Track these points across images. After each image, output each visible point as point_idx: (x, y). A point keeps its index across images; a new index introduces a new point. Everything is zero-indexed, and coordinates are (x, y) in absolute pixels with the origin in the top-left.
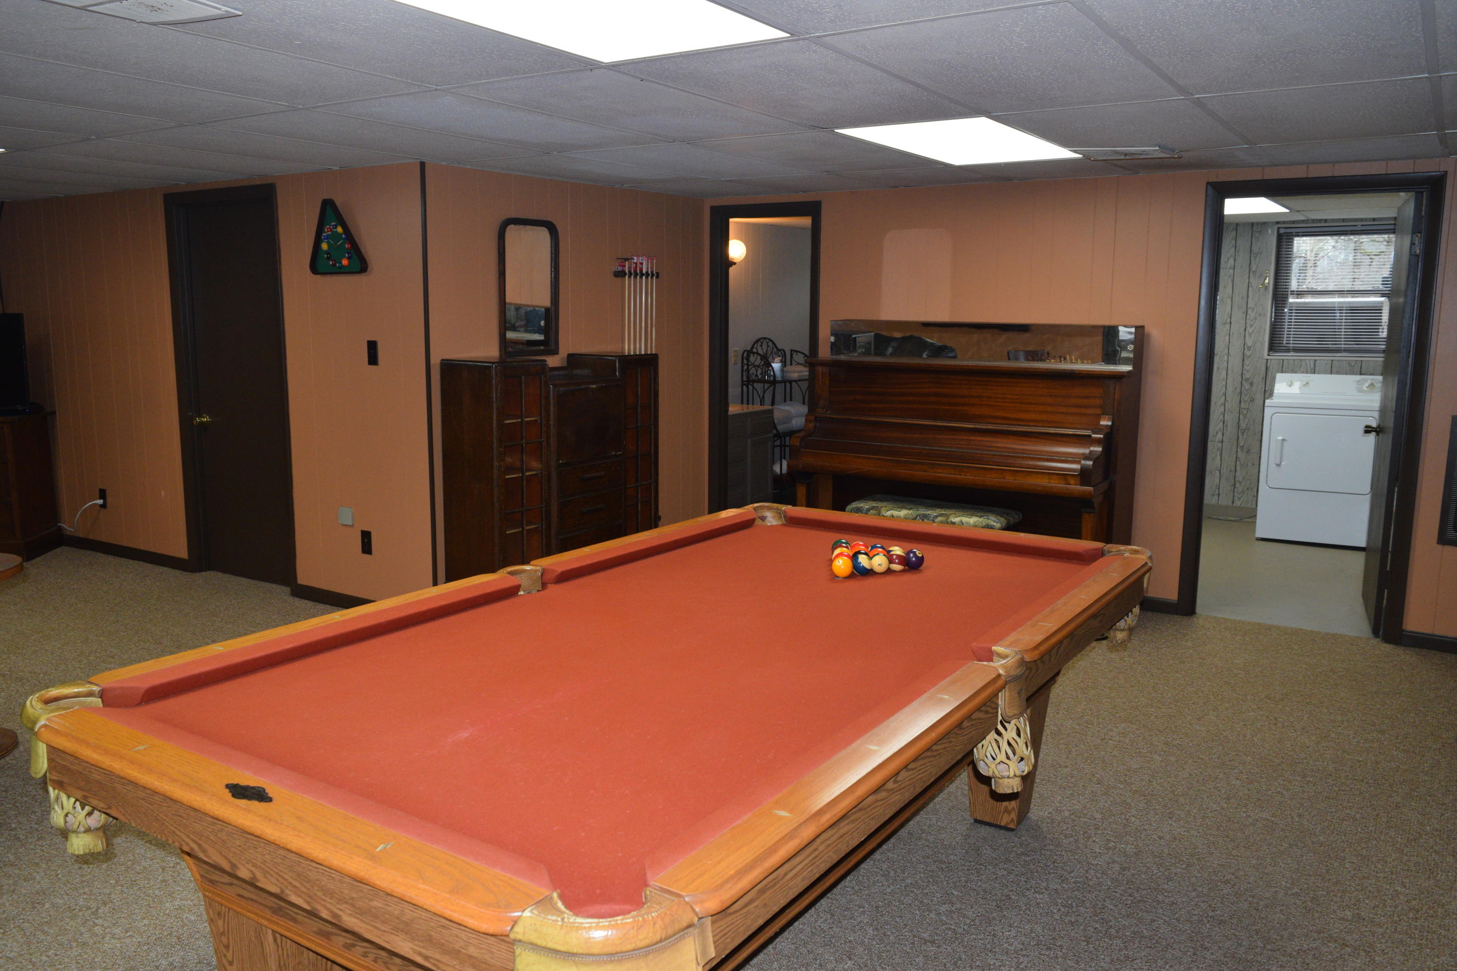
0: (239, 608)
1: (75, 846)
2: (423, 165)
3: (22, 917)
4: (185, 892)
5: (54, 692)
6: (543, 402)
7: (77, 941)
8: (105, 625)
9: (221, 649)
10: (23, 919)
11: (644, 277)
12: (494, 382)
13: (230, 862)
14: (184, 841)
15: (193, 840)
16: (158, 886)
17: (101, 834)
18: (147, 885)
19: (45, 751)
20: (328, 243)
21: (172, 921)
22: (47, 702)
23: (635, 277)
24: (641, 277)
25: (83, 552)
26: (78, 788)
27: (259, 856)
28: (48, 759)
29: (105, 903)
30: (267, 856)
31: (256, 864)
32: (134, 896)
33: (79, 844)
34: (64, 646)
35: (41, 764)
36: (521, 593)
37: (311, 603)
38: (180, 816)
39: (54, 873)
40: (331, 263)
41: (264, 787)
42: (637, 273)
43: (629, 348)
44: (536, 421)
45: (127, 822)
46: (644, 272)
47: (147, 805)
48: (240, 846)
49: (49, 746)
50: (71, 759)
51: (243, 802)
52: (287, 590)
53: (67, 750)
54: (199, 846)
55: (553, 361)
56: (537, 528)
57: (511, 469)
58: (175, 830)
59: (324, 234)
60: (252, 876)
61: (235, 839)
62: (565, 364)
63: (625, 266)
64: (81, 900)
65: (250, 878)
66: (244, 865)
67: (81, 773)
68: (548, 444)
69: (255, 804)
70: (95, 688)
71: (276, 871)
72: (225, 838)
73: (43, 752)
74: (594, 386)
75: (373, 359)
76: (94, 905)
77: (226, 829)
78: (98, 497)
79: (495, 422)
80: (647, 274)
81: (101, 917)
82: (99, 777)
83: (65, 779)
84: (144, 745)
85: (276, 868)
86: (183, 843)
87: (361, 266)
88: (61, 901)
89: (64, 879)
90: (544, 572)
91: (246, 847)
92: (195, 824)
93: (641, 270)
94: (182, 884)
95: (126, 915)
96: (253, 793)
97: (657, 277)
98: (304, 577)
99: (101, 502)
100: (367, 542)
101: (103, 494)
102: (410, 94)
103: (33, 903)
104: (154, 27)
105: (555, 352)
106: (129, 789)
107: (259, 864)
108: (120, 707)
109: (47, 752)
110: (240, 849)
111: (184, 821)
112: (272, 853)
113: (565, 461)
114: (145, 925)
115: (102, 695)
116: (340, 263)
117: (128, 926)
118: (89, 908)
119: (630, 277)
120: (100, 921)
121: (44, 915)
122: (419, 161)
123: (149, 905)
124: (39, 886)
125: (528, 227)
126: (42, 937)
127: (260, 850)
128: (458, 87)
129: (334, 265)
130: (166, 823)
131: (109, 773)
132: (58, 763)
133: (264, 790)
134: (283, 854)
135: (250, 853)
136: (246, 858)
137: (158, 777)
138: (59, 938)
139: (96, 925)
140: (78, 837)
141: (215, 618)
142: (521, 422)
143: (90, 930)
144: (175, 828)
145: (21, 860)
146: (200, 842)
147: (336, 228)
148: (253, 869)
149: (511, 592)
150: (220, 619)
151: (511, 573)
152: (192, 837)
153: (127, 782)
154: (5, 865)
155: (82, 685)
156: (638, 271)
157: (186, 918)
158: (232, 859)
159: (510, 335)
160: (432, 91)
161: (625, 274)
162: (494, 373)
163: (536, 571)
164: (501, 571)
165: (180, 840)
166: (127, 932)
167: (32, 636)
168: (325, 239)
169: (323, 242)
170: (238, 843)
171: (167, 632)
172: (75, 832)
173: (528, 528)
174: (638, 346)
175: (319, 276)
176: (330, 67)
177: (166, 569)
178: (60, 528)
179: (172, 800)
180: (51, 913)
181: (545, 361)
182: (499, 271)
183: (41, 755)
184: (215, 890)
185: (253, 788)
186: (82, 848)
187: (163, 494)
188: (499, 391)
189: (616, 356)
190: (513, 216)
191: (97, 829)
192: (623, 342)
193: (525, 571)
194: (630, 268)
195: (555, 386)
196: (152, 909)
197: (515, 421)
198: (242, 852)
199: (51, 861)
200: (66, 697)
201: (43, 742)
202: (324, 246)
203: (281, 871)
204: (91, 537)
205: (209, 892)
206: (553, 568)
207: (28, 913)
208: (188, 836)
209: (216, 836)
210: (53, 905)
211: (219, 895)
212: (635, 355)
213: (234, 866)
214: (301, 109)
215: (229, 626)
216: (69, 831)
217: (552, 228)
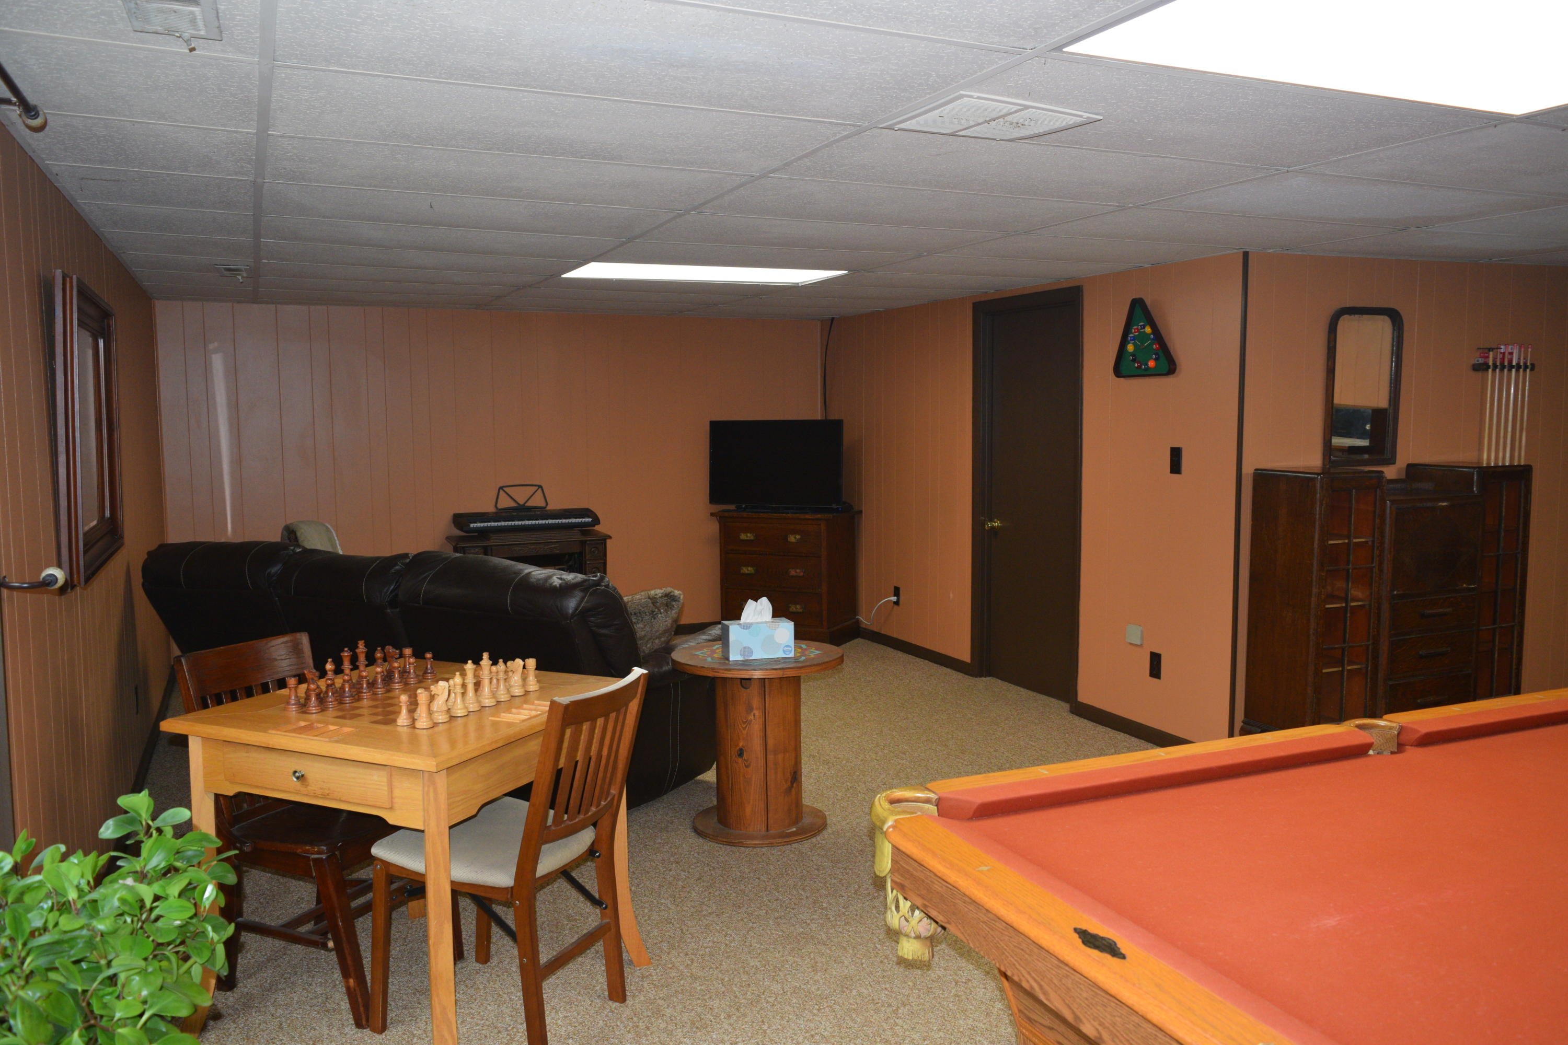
0: (1019, 720)
1: (905, 950)
2: (1246, 255)
3: (833, 998)
4: (977, 1013)
5: (898, 793)
6: (1377, 521)
7: (880, 1036)
8: (897, 720)
9: (1046, 772)
10: (835, 1000)
11: (1514, 370)
12: (1318, 495)
13: (1074, 1013)
14: (1023, 976)
15: (1034, 978)
16: (952, 1000)
17: (929, 943)
18: (941, 996)
19: (890, 852)
20: (1135, 345)
21: (966, 1040)
22: (893, 802)
23: (1502, 370)
24: (1510, 370)
25: (875, 645)
26: (920, 896)
27: (1109, 1016)
28: (892, 860)
29: (904, 1004)
30: (1117, 1018)
31: (1104, 1024)
32: (929, 1004)
33: (909, 948)
34: (862, 736)
35: (885, 864)
36: (1371, 752)
37: (1092, 723)
38: (1022, 950)
39: (859, 961)
40: (1136, 365)
41: (1114, 940)
42: (1504, 366)
43: (1489, 458)
44: (1366, 542)
45: (964, 940)
46: (1514, 363)
47: (988, 929)
48: (1087, 999)
49: (895, 848)
50: (915, 865)
51: (1095, 953)
52: (1066, 706)
53: (915, 857)
54: (1041, 987)
55: (1390, 472)
56: (1360, 669)
57: (1332, 598)
58: (1015, 963)
59: (1131, 335)
60: (1097, 1035)
61: (1081, 989)
62: (1403, 476)
63: (1488, 357)
64: (883, 995)
65: (1096, 1037)
66: (1090, 1021)
67: (923, 881)
68: (1381, 571)
69: (1107, 958)
70: (932, 795)
71: (1128, 1038)
72: (1070, 986)
73: (888, 854)
74: (1444, 504)
75: (1176, 467)
76: (894, 1003)
77: (1073, 977)
78: (893, 593)
79: (1316, 542)
80: (1518, 367)
81: (901, 1018)
82: (940, 889)
83: (907, 883)
84: (986, 866)
85: (1127, 1035)
86: (1022, 978)
87: (1170, 367)
88: (866, 992)
89: (868, 969)
90: (1402, 730)
91: (1094, 1002)
92: (1038, 963)
93: (1510, 361)
94: (974, 1003)
95: (923, 1022)
96: (1104, 944)
97: (1532, 369)
98: (1085, 695)
99: (894, 599)
100: (1155, 665)
101: (897, 592)
102: (1254, 179)
103: (842, 987)
104: (1010, 143)
105: (1391, 461)
106: (971, 908)
107: (1107, 1025)
108: (952, 818)
109: (892, 853)
110: (1086, 1002)
111: (1027, 956)
112: (1123, 1016)
113: (1401, 592)
114: (941, 1037)
115: (938, 803)
116: (1146, 364)
117: (925, 1034)
118: (890, 1005)
119: (1494, 370)
120: (900, 1022)
121: (851, 1001)
122: (1242, 251)
123: (944, 1017)
124: (847, 971)
125: (1365, 316)
126: (851, 1024)
127: (1109, 1009)
128: (1315, 166)
129: (1139, 367)
130: (1006, 953)
131: (953, 888)
132: (902, 866)
133: (1115, 944)
134: (1137, 1021)
135: (1098, 1010)
136: (1092, 1014)
137: (1004, 904)
138: (865, 1028)
139: (896, 1024)
140: (909, 941)
141: (996, 727)
142: (1348, 544)
143: (891, 1028)
144: (1016, 960)
145: (832, 941)
146: (1042, 983)
147: (1144, 328)
148: (1100, 1028)
149: (1359, 751)
150: (1000, 729)
151: (1360, 727)
152: (1033, 975)
153: (970, 901)
154: (819, 942)
155: (922, 791)
156: (1506, 363)
157: (979, 1041)
158: (1075, 1010)
159: (1337, 441)
160: (1283, 173)
161: (1488, 367)
162: (1318, 485)
163: (1391, 728)
164: (1347, 723)
165: (1020, 974)
166: (924, 1040)
167: (836, 722)
168: (1131, 340)
169: (1129, 343)
170: (1085, 995)
171: (952, 735)
172: (907, 936)
173: (1349, 668)
174: (1501, 455)
175: (1122, 379)
176: (1175, 160)
177: (949, 670)
178: (858, 620)
179: (1015, 929)
180: (858, 1001)
181: (1382, 472)
182: (1327, 368)
183: (886, 855)
184: (1034, 1031)
185: (1103, 938)
186: (911, 953)
187: (951, 595)
188: (1324, 507)
189: (1474, 468)
190: (1348, 304)
191: (926, 938)
192: (1480, 450)
193: (1378, 726)
194: (1495, 359)
195: (1392, 502)
196: (946, 1022)
197: (1340, 542)
198: (1089, 1006)
199: (856, 948)
200: (907, 800)
201: (889, 842)
202: (1130, 348)
203: (1133, 1040)
204: (883, 632)
205: (1027, 1030)
206: (1415, 727)
207: (838, 996)
208: (1029, 973)
209: (1061, 981)
210: (860, 994)
211: (1037, 1037)
212: (1496, 467)
213: (1077, 1018)
214: (1131, 208)
215: (1011, 737)
216: (902, 933)
217: (1394, 316)
